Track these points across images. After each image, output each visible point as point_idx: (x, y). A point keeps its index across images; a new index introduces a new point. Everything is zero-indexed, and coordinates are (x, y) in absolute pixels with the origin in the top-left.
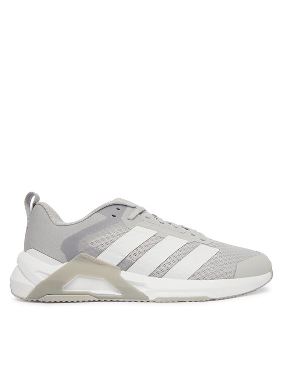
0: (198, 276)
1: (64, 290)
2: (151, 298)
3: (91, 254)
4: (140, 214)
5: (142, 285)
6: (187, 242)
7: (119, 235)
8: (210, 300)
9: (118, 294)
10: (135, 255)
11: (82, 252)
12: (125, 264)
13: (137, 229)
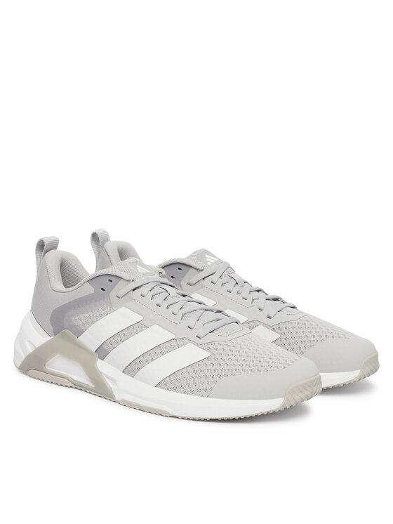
0: (171, 386)
1: (48, 368)
2: (117, 398)
3: (74, 333)
4: (134, 290)
5: (114, 381)
6: (173, 336)
7: (101, 316)
8: (171, 417)
9: (91, 385)
10: (111, 343)
11: (67, 329)
12: (102, 352)
13: (123, 310)
